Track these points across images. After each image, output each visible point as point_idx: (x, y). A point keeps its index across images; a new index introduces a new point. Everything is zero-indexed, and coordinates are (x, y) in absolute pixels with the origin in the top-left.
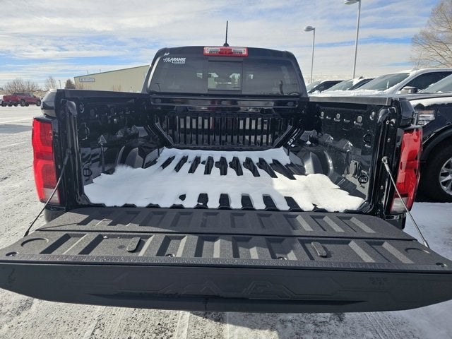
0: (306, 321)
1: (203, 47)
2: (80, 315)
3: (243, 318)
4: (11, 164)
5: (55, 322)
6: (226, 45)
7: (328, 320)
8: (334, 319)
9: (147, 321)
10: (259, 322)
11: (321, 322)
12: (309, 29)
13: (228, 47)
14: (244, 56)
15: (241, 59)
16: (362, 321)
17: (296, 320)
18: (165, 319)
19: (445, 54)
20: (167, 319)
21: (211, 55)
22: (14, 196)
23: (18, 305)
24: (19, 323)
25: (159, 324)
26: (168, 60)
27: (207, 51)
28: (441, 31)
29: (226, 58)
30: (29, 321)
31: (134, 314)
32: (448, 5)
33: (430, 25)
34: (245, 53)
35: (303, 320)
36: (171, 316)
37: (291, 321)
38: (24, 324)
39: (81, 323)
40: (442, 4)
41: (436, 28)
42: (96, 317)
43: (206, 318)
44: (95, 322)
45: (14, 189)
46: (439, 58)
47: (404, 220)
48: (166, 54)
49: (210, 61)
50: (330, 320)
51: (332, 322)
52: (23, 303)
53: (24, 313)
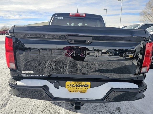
0: (107, 112)
1: (70, 13)
2: (24, 109)
3: (84, 110)
4: (1, 54)
5: (15, 112)
6: (78, 12)
7: (115, 111)
8: (117, 111)
9: (49, 112)
10: (90, 112)
11: (112, 112)
12: (105, 9)
13: (78, 13)
14: (84, 16)
15: (83, 18)
16: (127, 112)
17: (103, 111)
18: (55, 111)
19: (150, 18)
20: (56, 111)
21: (72, 16)
22: (2, 65)
23: (1, 105)
24: (1, 112)
25: (53, 113)
26: (57, 17)
27: (71, 15)
28: (149, 11)
29: (77, 17)
30: (5, 111)
31: (44, 109)
32: (152, 2)
33: (146, 9)
34: (84, 15)
35: (106, 111)
36: (57, 110)
37: (101, 112)
38: (3, 113)
39: (24, 112)
40: (150, 2)
41: (148, 10)
42: (30, 110)
43: (70, 110)
44: (30, 112)
45: (2, 63)
46: (148, 20)
47: (145, 76)
48: (56, 16)
49: (72, 18)
50: (116, 111)
51: (116, 112)
52: (3, 105)
53: (4, 109)
